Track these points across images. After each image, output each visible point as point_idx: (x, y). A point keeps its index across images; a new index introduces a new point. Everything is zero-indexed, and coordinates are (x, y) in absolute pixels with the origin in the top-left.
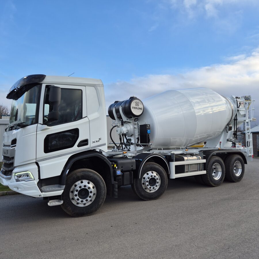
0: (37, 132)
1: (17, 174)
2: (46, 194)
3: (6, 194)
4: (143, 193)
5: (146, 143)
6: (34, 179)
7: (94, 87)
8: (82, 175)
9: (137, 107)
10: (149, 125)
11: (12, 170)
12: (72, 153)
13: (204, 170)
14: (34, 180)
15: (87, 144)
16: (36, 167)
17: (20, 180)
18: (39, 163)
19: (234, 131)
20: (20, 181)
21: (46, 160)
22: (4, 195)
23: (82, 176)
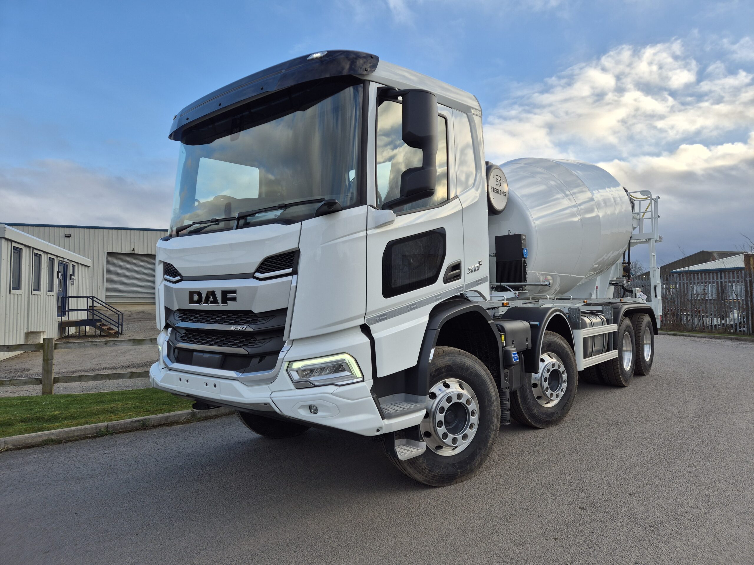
0: (366, 230)
1: (297, 365)
2: (391, 424)
3: (107, 431)
4: (535, 411)
5: (521, 282)
6: (361, 379)
7: (466, 114)
8: (449, 363)
9: (498, 187)
10: (525, 236)
11: (277, 353)
12: (435, 301)
13: (614, 349)
14: (363, 381)
15: (458, 277)
16: (366, 340)
17: (317, 384)
18: (372, 327)
19: (623, 263)
20: (315, 386)
21: (386, 319)
22: (102, 436)
23: (449, 366)
